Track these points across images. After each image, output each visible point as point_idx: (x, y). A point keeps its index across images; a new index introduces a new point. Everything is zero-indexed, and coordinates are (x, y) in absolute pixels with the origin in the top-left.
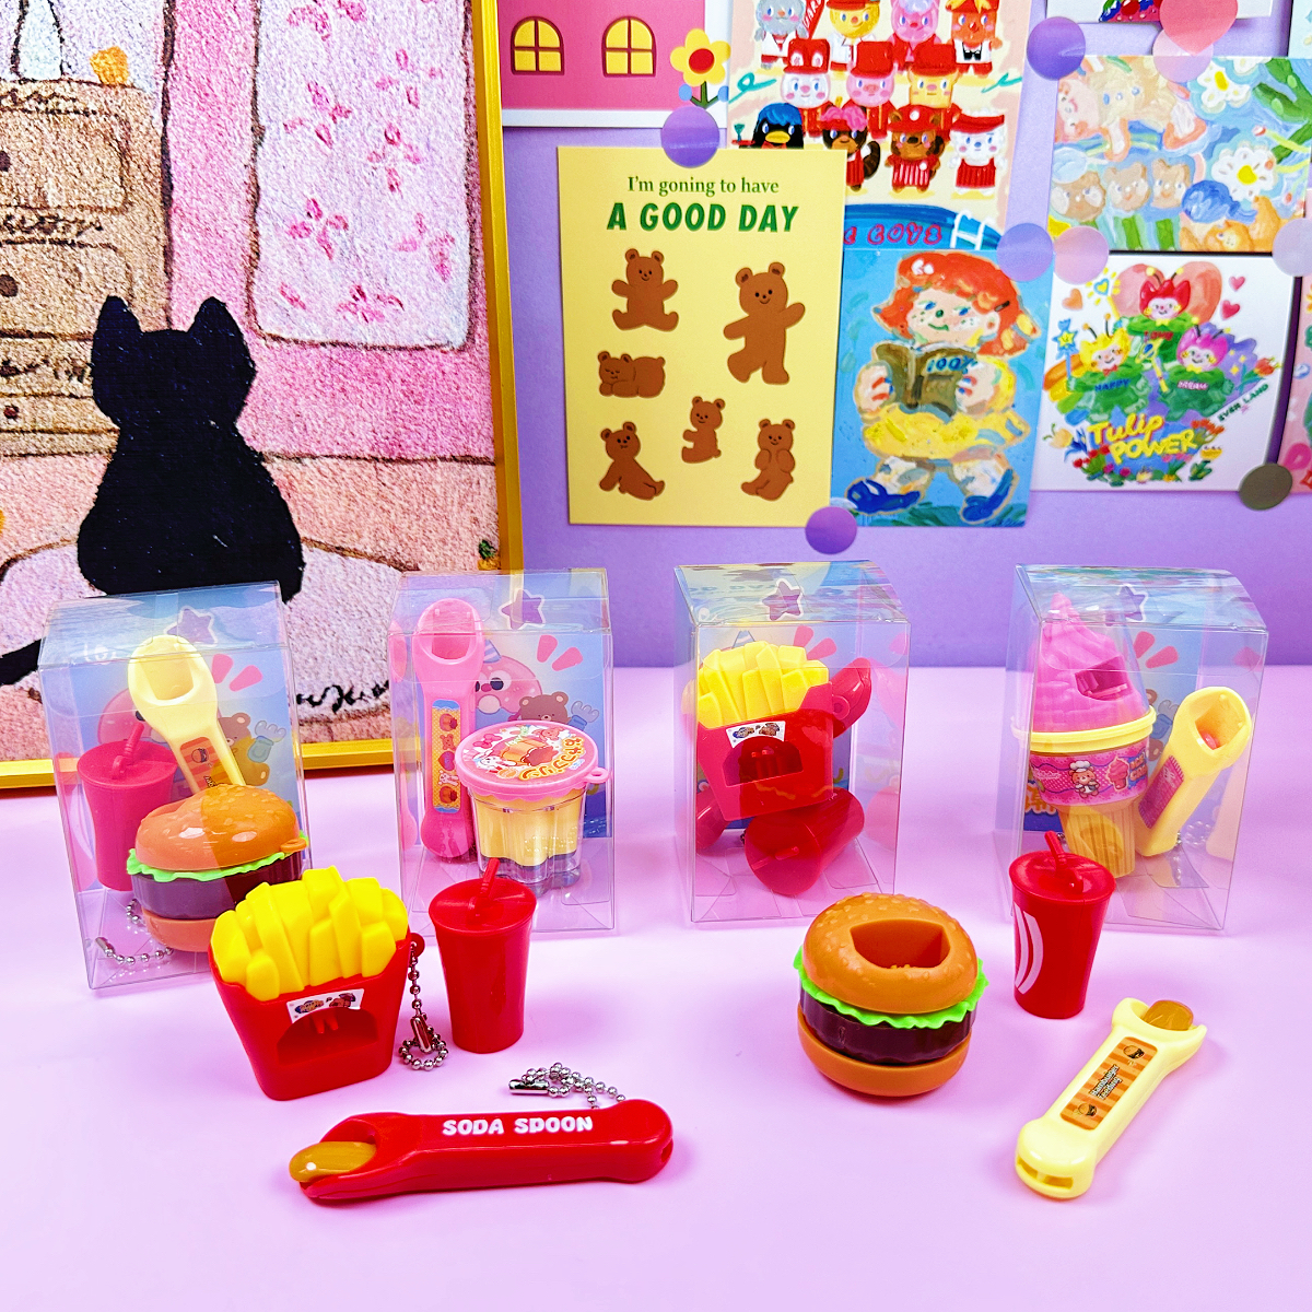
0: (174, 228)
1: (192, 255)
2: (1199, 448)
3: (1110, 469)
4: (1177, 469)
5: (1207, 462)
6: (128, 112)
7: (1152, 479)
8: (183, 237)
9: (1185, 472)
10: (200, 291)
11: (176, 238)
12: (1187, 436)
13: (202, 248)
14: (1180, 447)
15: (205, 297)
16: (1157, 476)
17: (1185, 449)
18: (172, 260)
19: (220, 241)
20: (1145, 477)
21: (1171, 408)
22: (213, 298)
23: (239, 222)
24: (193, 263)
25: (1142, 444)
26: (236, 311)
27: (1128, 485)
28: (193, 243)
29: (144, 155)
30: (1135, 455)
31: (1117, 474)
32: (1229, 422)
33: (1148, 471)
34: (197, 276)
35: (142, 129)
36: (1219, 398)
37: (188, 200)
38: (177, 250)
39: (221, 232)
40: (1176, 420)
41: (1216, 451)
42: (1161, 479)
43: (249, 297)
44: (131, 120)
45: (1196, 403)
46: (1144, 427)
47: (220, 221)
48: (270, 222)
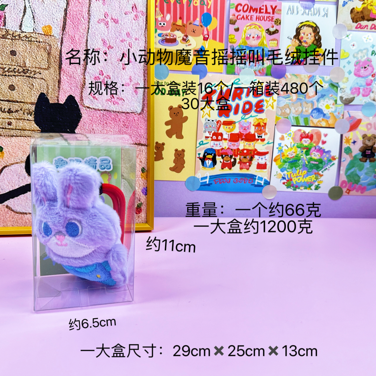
0: (62, 75)
1: (66, 83)
2: (317, 180)
3: (292, 185)
4: (311, 186)
5: (319, 184)
6: (51, 42)
7: (304, 189)
8: (64, 78)
9: (313, 187)
10: (67, 93)
11: (62, 78)
12: (313, 177)
13: (69, 81)
14: (311, 180)
15: (69, 95)
16: (306, 188)
17: (313, 181)
18: (60, 84)
19: (74, 80)
20: (302, 188)
21: (309, 168)
22: (71, 95)
23: (80, 75)
24: (66, 85)
25: (301, 178)
26: (77, 99)
27: (298, 190)
28: (67, 80)
29: (55, 55)
30: (299, 181)
31: (294, 186)
32: (324, 173)
33: (303, 186)
34: (67, 89)
35: (55, 48)
36: (321, 166)
37: (66, 68)
38: (62, 81)
39: (75, 77)
40: (310, 172)
41: (322, 181)
42: (307, 189)
43: (82, 96)
44: (52, 45)
45: (315, 167)
46: (302, 173)
47: (75, 74)
48: (89, 75)
